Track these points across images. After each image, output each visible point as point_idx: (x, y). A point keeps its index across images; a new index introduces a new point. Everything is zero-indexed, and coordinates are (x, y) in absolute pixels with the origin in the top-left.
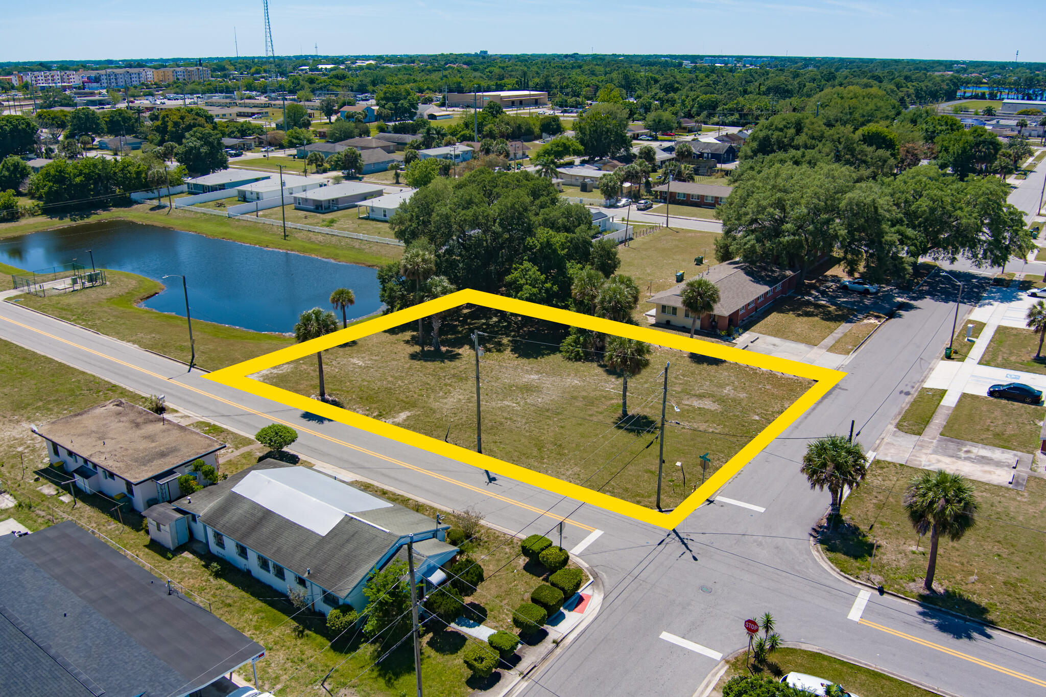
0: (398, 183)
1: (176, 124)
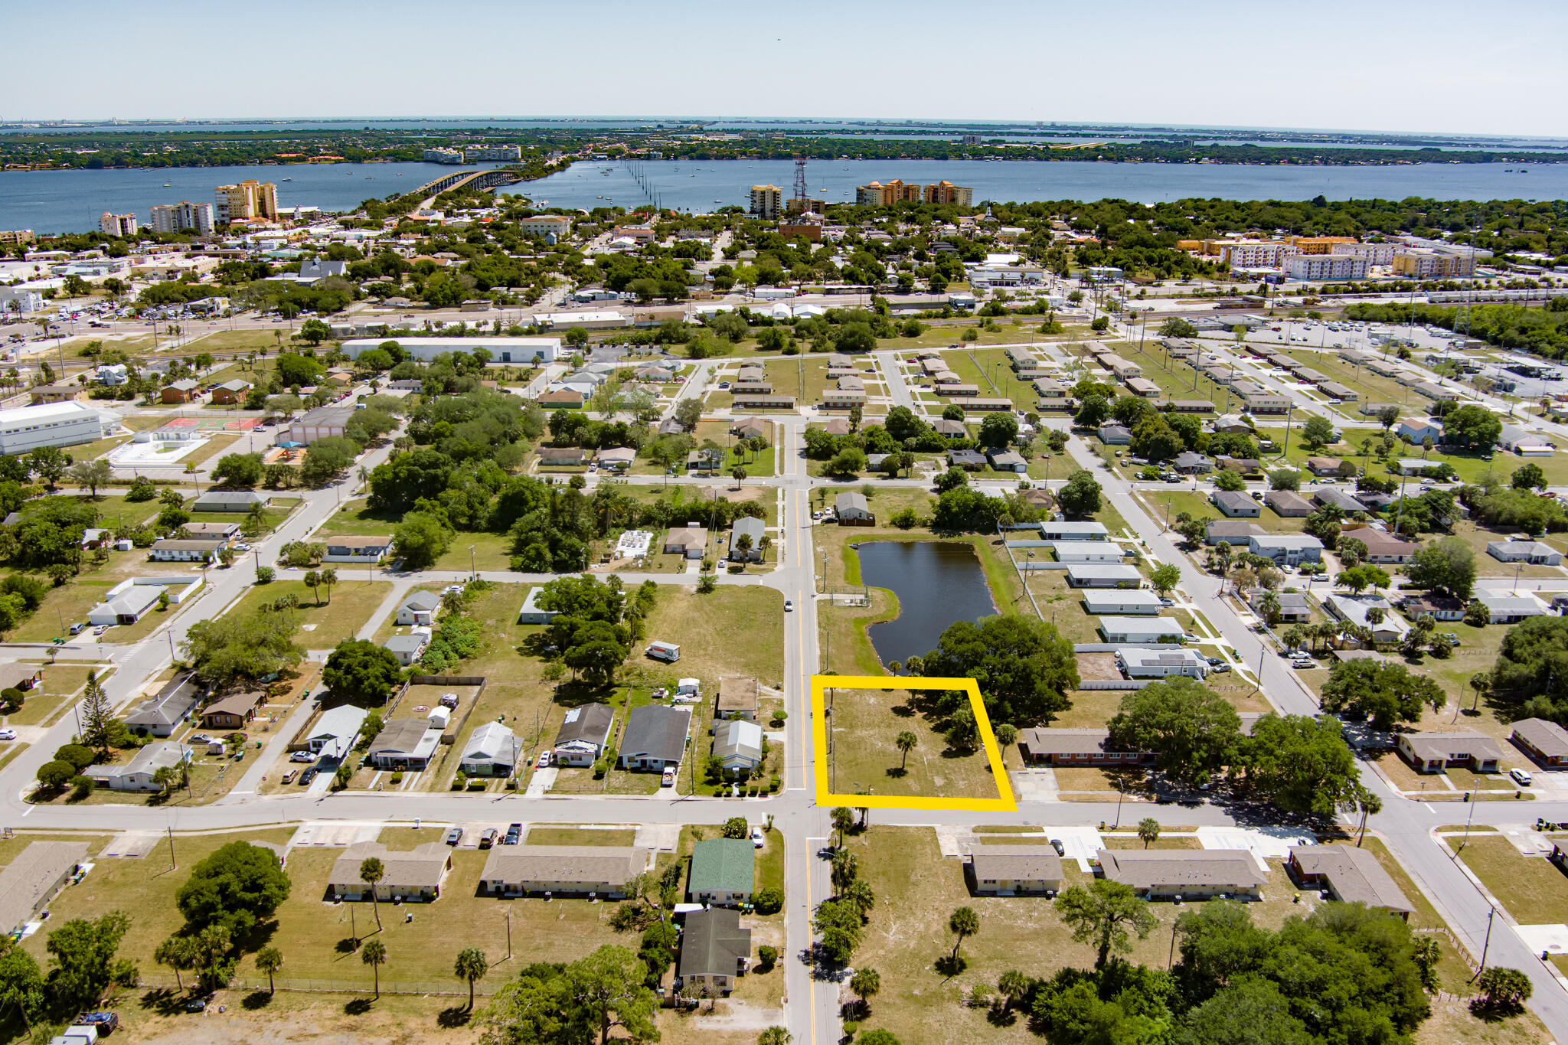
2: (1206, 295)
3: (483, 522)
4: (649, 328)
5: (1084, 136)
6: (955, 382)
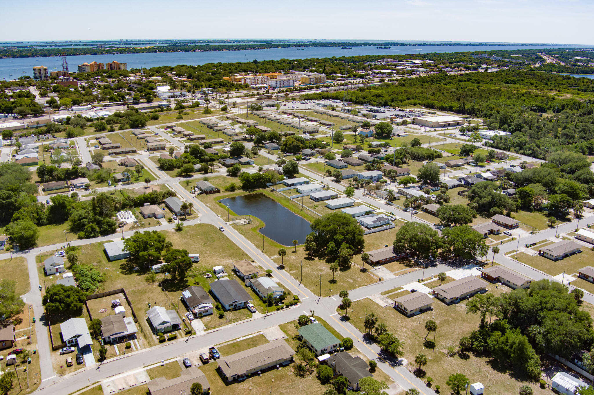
1: (290, 144)
2: (249, 96)
3: (45, 220)
4: (37, 127)
5: (143, 44)
6: (193, 135)
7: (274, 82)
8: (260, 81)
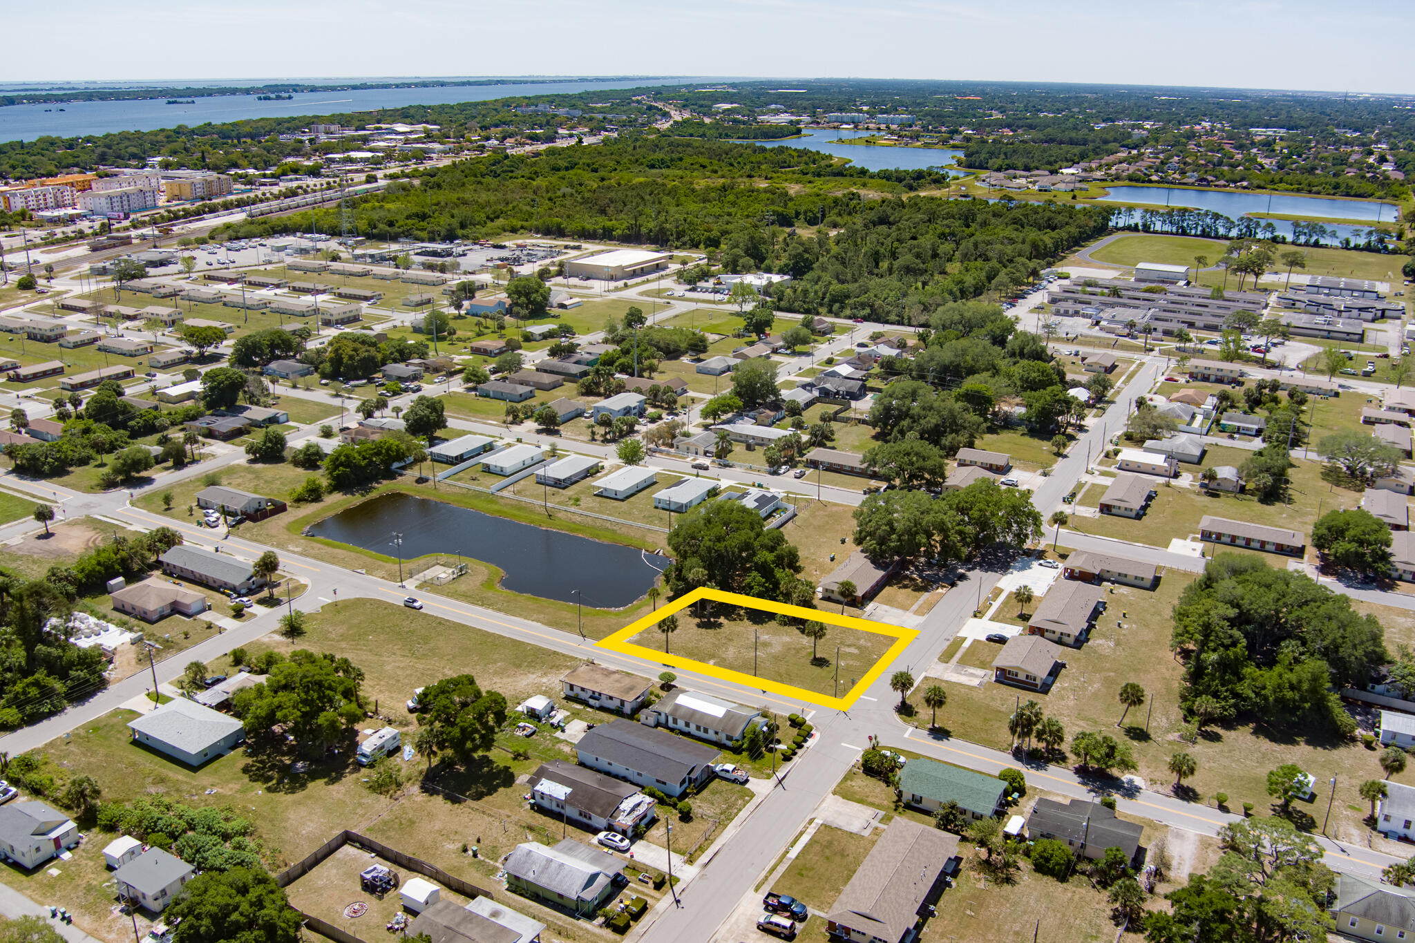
0: (594, 439)
2: (59, 241)
6: (16, 366)
7: (103, 201)
8: (51, 202)
